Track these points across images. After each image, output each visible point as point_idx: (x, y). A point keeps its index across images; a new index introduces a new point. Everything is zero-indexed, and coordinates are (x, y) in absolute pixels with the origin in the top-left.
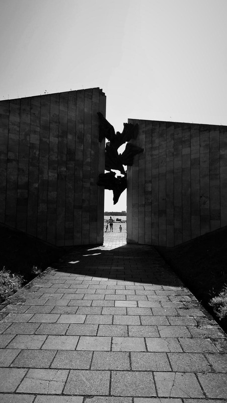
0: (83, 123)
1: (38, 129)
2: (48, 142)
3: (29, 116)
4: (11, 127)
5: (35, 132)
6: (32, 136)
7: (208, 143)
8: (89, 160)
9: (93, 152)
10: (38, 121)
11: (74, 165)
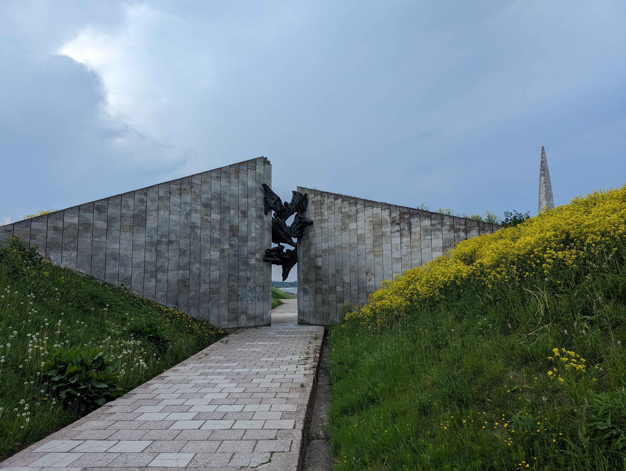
0: (247, 196)
1: (199, 208)
2: (209, 219)
3: (190, 195)
4: (172, 208)
5: (196, 211)
6: (193, 215)
7: (372, 219)
8: (253, 235)
9: (258, 226)
10: (199, 200)
11: (237, 241)
